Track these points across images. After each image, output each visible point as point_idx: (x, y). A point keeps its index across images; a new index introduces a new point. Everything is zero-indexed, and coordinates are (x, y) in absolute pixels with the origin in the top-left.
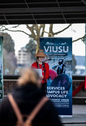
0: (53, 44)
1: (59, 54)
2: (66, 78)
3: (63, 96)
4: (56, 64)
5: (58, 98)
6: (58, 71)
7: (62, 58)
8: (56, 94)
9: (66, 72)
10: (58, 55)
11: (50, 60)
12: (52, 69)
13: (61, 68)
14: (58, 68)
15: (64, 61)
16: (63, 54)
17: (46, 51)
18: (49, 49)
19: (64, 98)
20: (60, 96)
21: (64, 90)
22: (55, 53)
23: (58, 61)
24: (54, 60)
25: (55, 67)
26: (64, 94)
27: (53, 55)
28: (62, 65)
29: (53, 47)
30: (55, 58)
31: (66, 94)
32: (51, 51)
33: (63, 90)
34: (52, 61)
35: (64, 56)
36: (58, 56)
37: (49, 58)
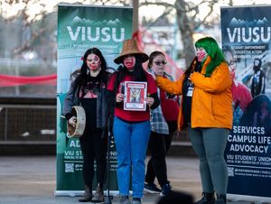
0: (242, 22)
1: (253, 47)
2: (266, 104)
3: (261, 149)
4: (250, 71)
5: (254, 154)
7: (260, 57)
8: (250, 144)
9: (267, 90)
10: (252, 49)
11: (239, 60)
13: (258, 81)
15: (263, 64)
16: (259, 47)
17: (232, 40)
18: (237, 34)
19: (264, 155)
20: (257, 150)
21: (263, 136)
22: (246, 45)
23: (252, 65)
24: (246, 60)
25: (248, 78)
26: (262, 145)
27: (243, 50)
28: (259, 73)
29: (244, 29)
30: (247, 56)
31: (266, 144)
32: (239, 41)
33: (261, 135)
34: (242, 64)
35: (263, 50)
37: (236, 57)
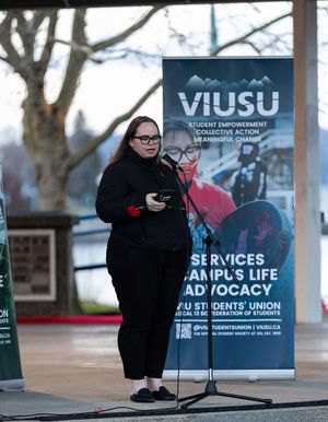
0: (214, 83)
1: (239, 125)
3: (256, 290)
4: (230, 161)
5: (238, 298)
6: (236, 190)
7: (254, 140)
8: (228, 284)
9: (269, 194)
10: (237, 125)
11: (206, 146)
12: (210, 183)
13: (250, 178)
14: (238, 178)
15: (261, 151)
16: (255, 124)
17: (190, 111)
18: (201, 102)
19: (263, 298)
20: (245, 290)
21: (261, 267)
22: (222, 119)
23: (236, 153)
24: (220, 145)
25: (226, 175)
26: (260, 282)
27: (217, 128)
28: (252, 166)
29: (217, 96)
30: (223, 139)
31: (268, 281)
32: (207, 112)
33: (255, 267)
34: (213, 151)
35: (262, 130)
36: (235, 129)
37: (200, 139)
